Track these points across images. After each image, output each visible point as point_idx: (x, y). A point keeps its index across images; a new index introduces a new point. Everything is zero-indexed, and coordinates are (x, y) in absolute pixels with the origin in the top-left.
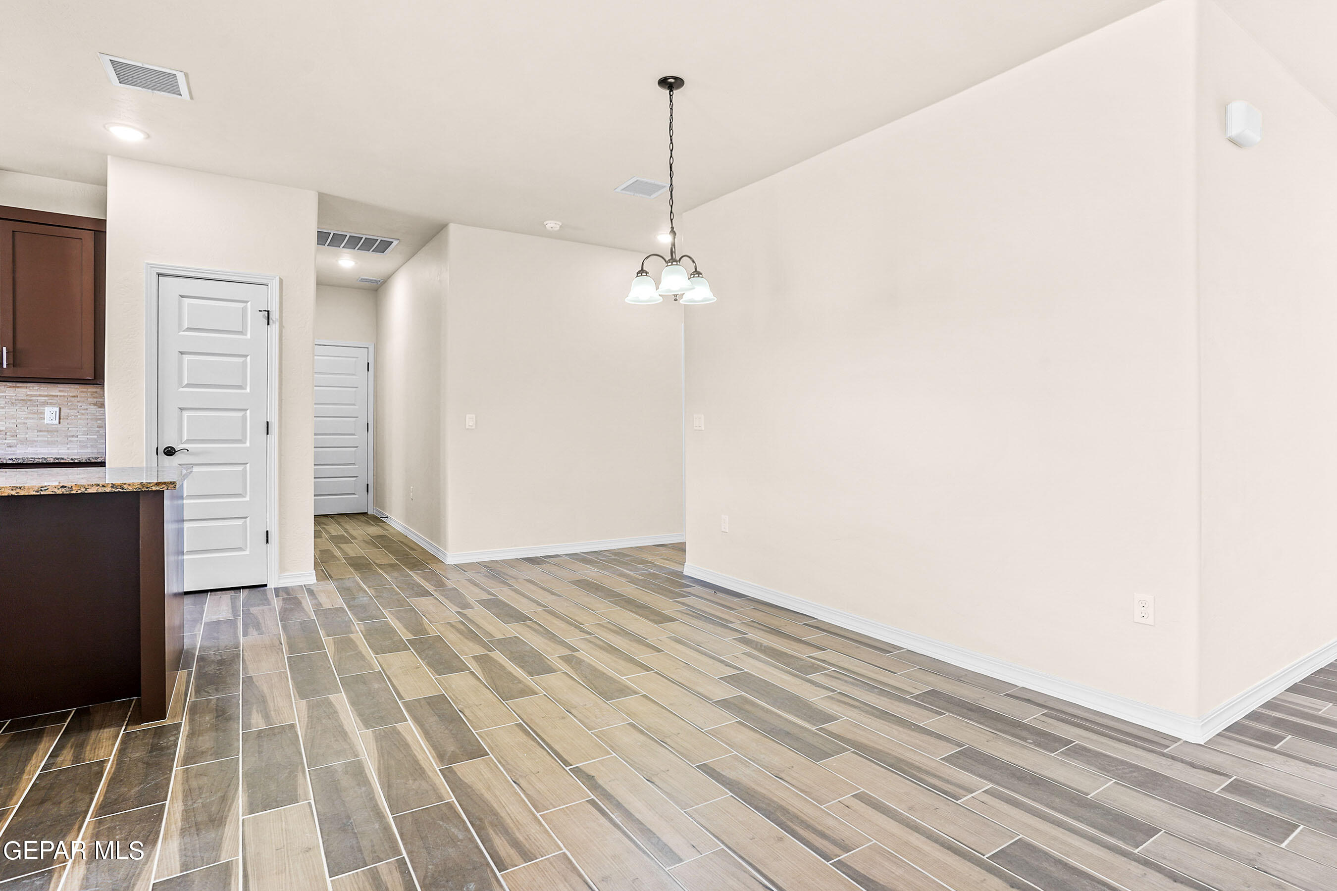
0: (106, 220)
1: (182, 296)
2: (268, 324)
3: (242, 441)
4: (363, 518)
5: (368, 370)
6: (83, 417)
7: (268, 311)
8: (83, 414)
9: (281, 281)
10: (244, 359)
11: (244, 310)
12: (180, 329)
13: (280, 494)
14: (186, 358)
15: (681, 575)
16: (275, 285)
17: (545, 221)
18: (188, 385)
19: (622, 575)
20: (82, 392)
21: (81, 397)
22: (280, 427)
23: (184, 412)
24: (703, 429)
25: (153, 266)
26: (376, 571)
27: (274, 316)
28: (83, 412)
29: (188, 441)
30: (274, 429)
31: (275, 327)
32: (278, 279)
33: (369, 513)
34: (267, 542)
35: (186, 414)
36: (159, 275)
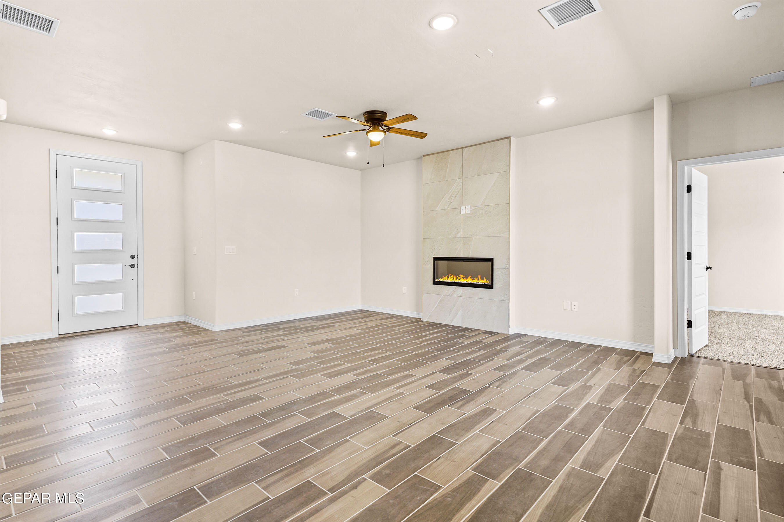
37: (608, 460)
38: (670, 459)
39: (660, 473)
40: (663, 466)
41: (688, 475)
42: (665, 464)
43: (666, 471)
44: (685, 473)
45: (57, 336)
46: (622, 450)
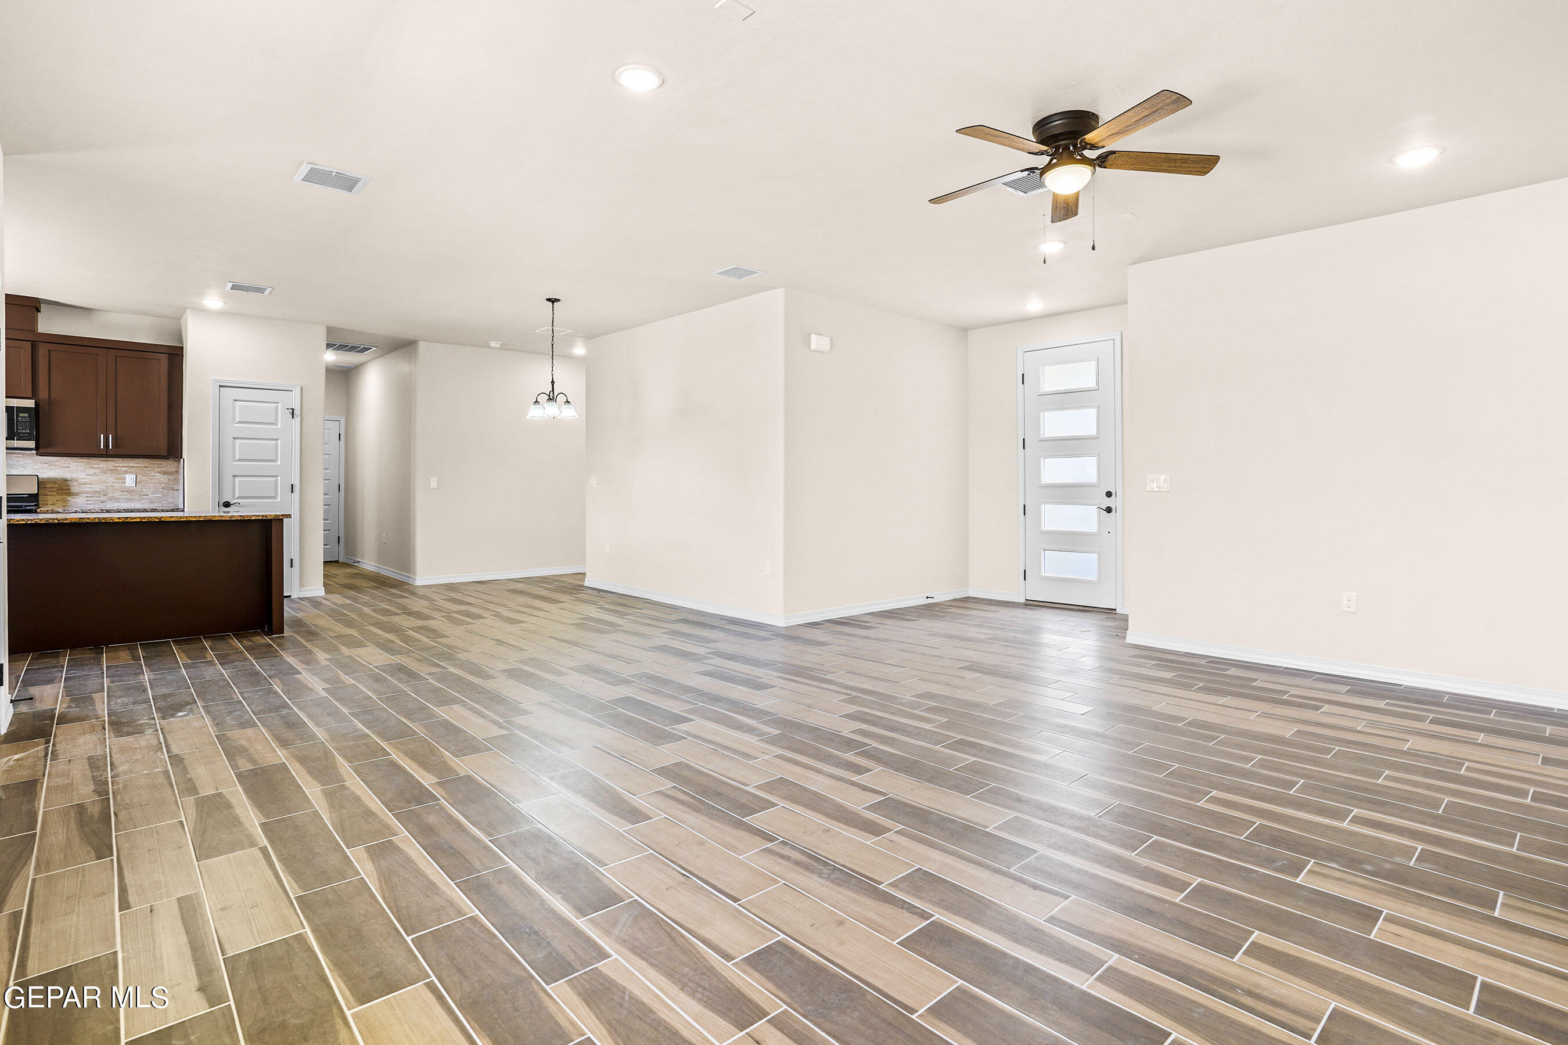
0: (183, 347)
1: (235, 400)
2: (293, 417)
3: (274, 498)
4: (336, 564)
5: (340, 440)
6: (152, 481)
7: (293, 409)
8: (151, 479)
9: (302, 388)
10: (276, 442)
11: (276, 409)
12: (233, 422)
13: (300, 534)
14: (238, 441)
15: (583, 586)
16: (298, 391)
17: (490, 341)
18: (239, 460)
19: (542, 587)
20: (151, 464)
21: (150, 467)
22: (301, 489)
23: (236, 478)
24: (596, 486)
25: (216, 381)
26: (364, 590)
27: (297, 412)
28: (152, 478)
29: (239, 498)
30: (297, 489)
31: (297, 420)
32: (300, 387)
33: (340, 561)
34: (292, 566)
35: (237, 479)
36: (220, 386)
37: (376, 870)
38: (300, 938)
39: (292, 903)
40: (299, 917)
41: (251, 930)
42: (299, 924)
43: (287, 912)
44: (257, 931)
45: (1023, 601)
46: (384, 899)
